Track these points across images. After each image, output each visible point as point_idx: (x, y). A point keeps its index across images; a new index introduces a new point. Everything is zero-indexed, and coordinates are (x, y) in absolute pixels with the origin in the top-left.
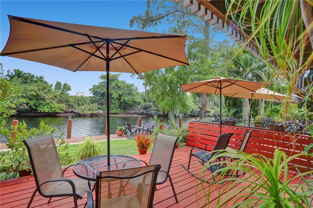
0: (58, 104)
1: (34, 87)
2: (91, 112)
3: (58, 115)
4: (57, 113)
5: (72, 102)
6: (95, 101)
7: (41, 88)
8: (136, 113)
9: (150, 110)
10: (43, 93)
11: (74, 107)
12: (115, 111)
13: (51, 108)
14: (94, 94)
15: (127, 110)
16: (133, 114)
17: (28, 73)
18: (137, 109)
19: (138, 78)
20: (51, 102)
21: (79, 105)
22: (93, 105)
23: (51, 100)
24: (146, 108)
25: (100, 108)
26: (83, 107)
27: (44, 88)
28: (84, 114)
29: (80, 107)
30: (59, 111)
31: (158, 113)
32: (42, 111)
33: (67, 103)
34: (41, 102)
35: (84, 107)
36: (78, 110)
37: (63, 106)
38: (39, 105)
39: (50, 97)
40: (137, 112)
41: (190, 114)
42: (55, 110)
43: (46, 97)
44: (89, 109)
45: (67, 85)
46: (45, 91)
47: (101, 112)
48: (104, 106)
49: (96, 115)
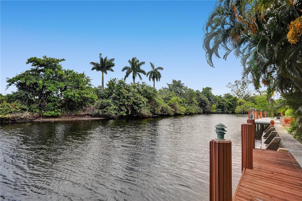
8: (88, 115)
9: (107, 109)
12: (53, 113)
14: (19, 89)
15: (74, 110)
16: (84, 116)
19: (93, 69)
24: (102, 107)
25: (24, 110)
31: (120, 113)
40: (90, 113)
41: (160, 113)
47: (27, 114)
48: (34, 106)
49: (15, 120)
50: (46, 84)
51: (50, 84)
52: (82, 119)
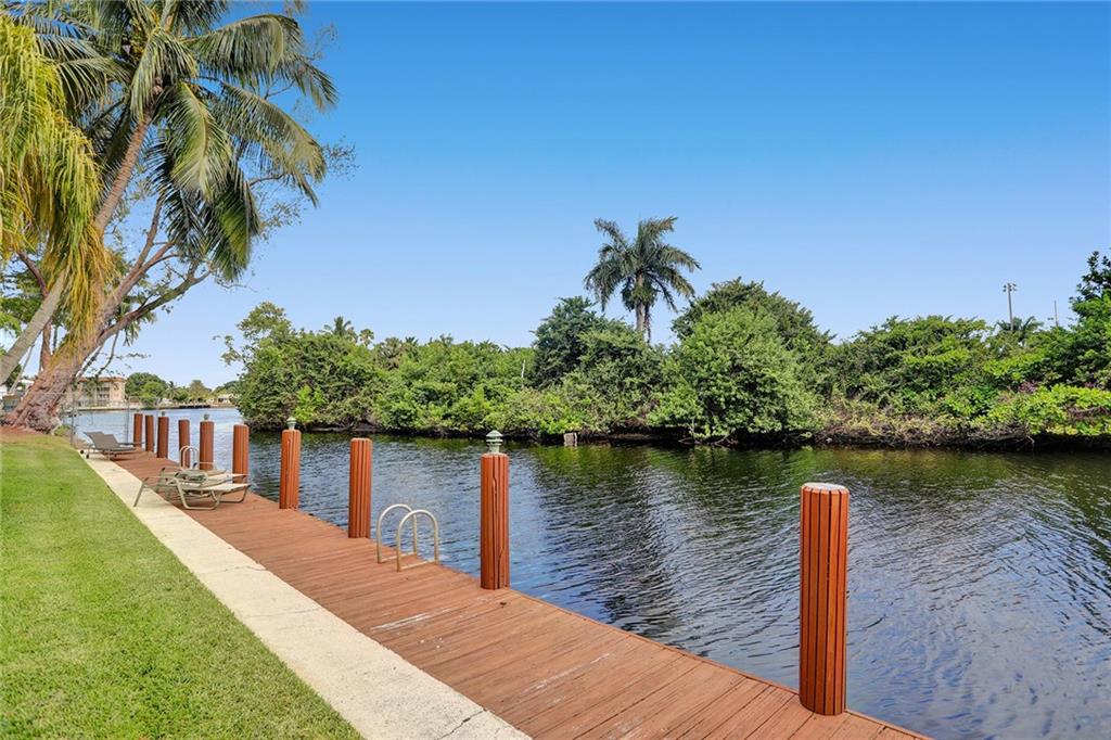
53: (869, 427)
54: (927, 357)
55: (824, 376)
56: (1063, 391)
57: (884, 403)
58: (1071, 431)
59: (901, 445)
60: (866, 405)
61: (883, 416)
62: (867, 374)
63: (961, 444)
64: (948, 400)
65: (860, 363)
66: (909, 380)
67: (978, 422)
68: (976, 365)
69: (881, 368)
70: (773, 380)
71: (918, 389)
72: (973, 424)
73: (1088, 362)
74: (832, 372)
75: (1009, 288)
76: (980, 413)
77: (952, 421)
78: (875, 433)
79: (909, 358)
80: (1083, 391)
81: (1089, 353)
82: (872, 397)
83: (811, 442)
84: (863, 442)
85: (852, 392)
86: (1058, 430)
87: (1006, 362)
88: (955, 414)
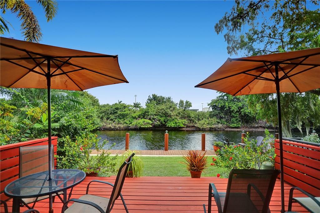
0: (181, 120)
1: (163, 107)
2: (210, 126)
3: (181, 129)
4: (181, 128)
5: (193, 118)
6: (214, 115)
7: (168, 107)
8: (261, 127)
10: (169, 111)
11: (194, 122)
12: (235, 125)
13: (176, 123)
14: (213, 109)
15: (249, 123)
16: (257, 127)
17: (160, 96)
18: (263, 122)
20: (176, 118)
21: (199, 120)
22: (212, 119)
23: (176, 117)
25: (219, 122)
26: (202, 122)
27: (171, 107)
28: (203, 128)
29: (200, 122)
30: (183, 126)
32: (170, 126)
33: (189, 118)
34: (168, 118)
35: (204, 122)
36: (198, 125)
37: (186, 121)
38: (168, 121)
39: (175, 114)
42: (179, 125)
43: (172, 114)
44: (208, 123)
45: (189, 103)
46: (172, 109)
47: (220, 126)
48: (223, 120)
49: (215, 129)
50: (230, 105)
51: (233, 105)
52: (256, 130)
53: (111, 126)
54: (123, 112)
55: (102, 115)
56: (143, 120)
57: (114, 121)
58: (144, 127)
59: (117, 130)
60: (110, 121)
61: (114, 124)
62: (111, 115)
63: (128, 129)
64: (125, 121)
65: (109, 113)
66: (119, 117)
67: (130, 125)
68: (130, 114)
69: (113, 114)
70: (91, 116)
71: (121, 119)
72: (130, 126)
73: (147, 115)
74: (103, 114)
75: (136, 96)
76: (131, 123)
77: (126, 125)
78: (113, 127)
79: (119, 112)
80: (146, 120)
81: (147, 113)
82: (112, 120)
83: (99, 130)
84: (110, 129)
85: (108, 119)
86: (142, 127)
87: (135, 114)
88: (127, 124)
